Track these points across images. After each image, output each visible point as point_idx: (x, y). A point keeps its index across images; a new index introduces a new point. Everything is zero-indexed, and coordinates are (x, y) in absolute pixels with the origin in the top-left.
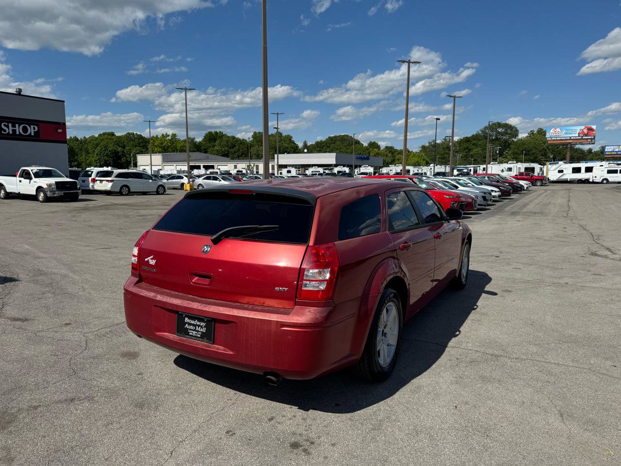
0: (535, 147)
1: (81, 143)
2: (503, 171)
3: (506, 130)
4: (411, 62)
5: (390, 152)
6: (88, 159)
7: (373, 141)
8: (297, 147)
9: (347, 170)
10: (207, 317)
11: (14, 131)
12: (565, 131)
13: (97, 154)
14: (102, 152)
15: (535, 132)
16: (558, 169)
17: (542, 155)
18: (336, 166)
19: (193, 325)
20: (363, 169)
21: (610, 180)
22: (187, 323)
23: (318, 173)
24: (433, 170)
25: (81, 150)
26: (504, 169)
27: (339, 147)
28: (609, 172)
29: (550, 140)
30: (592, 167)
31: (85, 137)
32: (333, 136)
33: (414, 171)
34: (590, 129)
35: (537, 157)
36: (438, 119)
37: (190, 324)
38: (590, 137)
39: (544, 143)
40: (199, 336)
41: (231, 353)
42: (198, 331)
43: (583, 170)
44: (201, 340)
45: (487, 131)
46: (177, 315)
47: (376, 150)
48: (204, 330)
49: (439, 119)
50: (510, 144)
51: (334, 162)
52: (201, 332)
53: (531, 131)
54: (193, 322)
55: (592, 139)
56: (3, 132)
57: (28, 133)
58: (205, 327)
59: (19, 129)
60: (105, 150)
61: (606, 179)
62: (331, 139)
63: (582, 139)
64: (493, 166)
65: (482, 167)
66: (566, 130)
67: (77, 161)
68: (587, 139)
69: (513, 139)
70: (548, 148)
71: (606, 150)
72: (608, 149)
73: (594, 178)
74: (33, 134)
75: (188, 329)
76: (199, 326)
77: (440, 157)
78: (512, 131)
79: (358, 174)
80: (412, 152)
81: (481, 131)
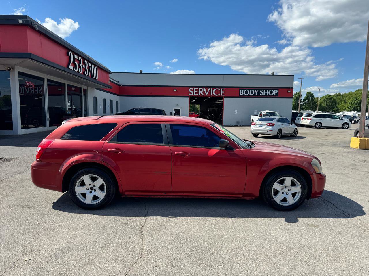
1: (342, 97)
6: (345, 106)
11: (266, 93)
13: (350, 103)
14: (353, 102)
25: (341, 101)
31: (345, 93)
56: (261, 94)
57: (273, 94)
59: (268, 92)
60: (355, 101)
67: (337, 108)
74: (275, 94)
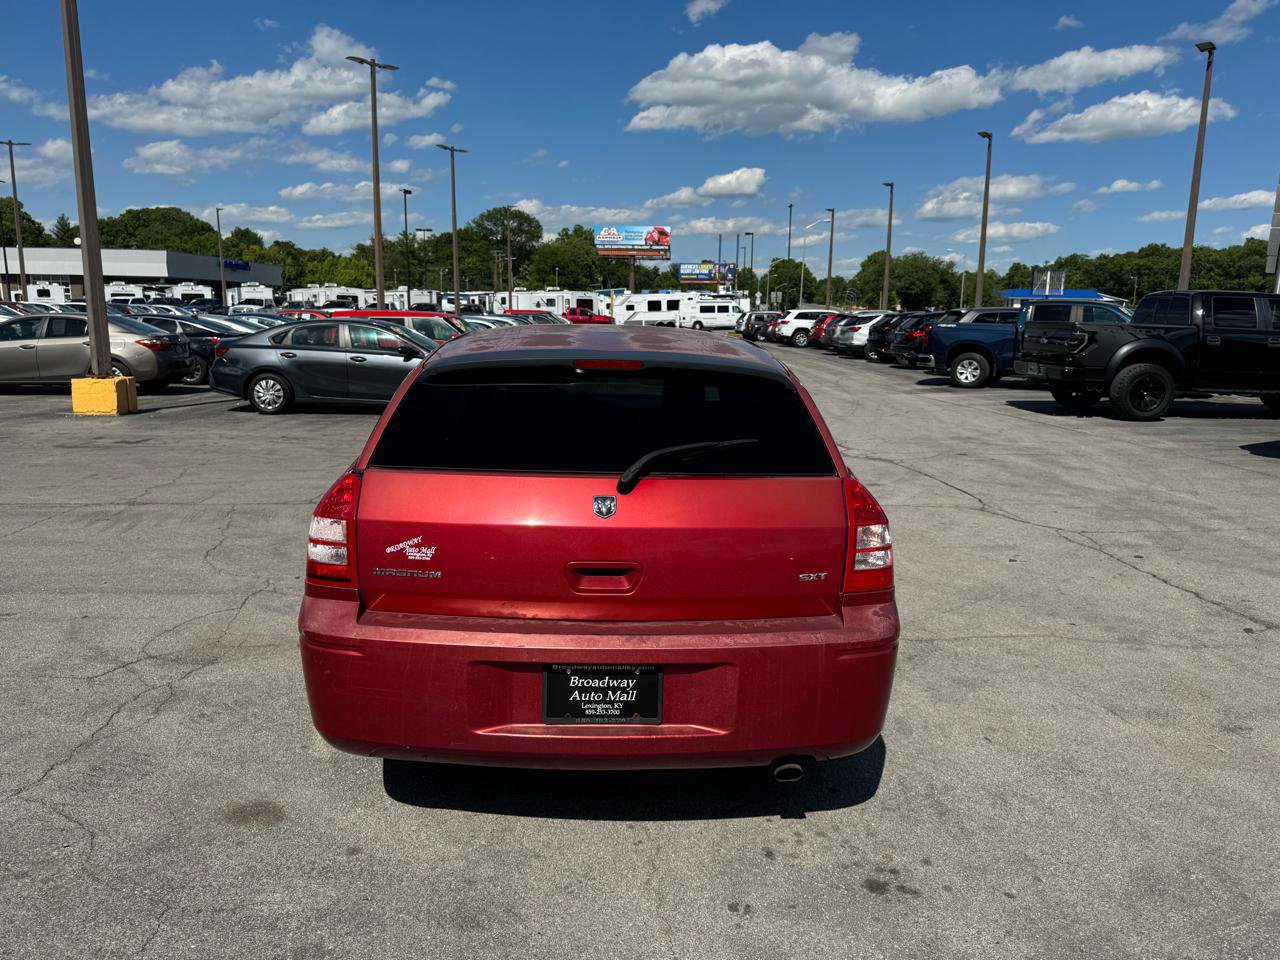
0: (574, 261)
2: (538, 305)
3: (520, 224)
4: (376, 65)
5: (288, 254)
7: (243, 228)
8: (40, 230)
9: (207, 292)
10: (642, 665)
12: (624, 234)
15: (570, 232)
16: (626, 304)
17: (585, 276)
18: (173, 281)
19: (597, 690)
20: (247, 292)
21: (706, 323)
22: (576, 688)
23: (131, 298)
24: (406, 298)
26: (541, 302)
27: (160, 237)
28: (704, 310)
29: (602, 250)
30: (678, 301)
32: (139, 208)
33: (366, 301)
34: (662, 233)
35: (578, 280)
36: (407, 192)
37: (583, 690)
38: (662, 247)
39: (587, 254)
40: (617, 712)
41: (723, 733)
42: (612, 703)
43: (664, 306)
44: (624, 720)
45: (486, 223)
46: (545, 674)
47: (254, 247)
48: (632, 696)
49: (410, 192)
50: (530, 253)
51: (164, 273)
52: (621, 702)
53: (564, 229)
54: (596, 683)
55: (665, 251)
58: (633, 689)
61: (699, 323)
62: (133, 215)
63: (651, 250)
64: (520, 295)
65: (499, 296)
66: (626, 232)
68: (659, 251)
69: (535, 243)
70: (594, 263)
71: (682, 271)
72: (685, 269)
73: (682, 321)
75: (581, 701)
76: (614, 690)
77: (400, 272)
78: (529, 226)
79: (240, 303)
80: (340, 256)
81: (474, 222)
